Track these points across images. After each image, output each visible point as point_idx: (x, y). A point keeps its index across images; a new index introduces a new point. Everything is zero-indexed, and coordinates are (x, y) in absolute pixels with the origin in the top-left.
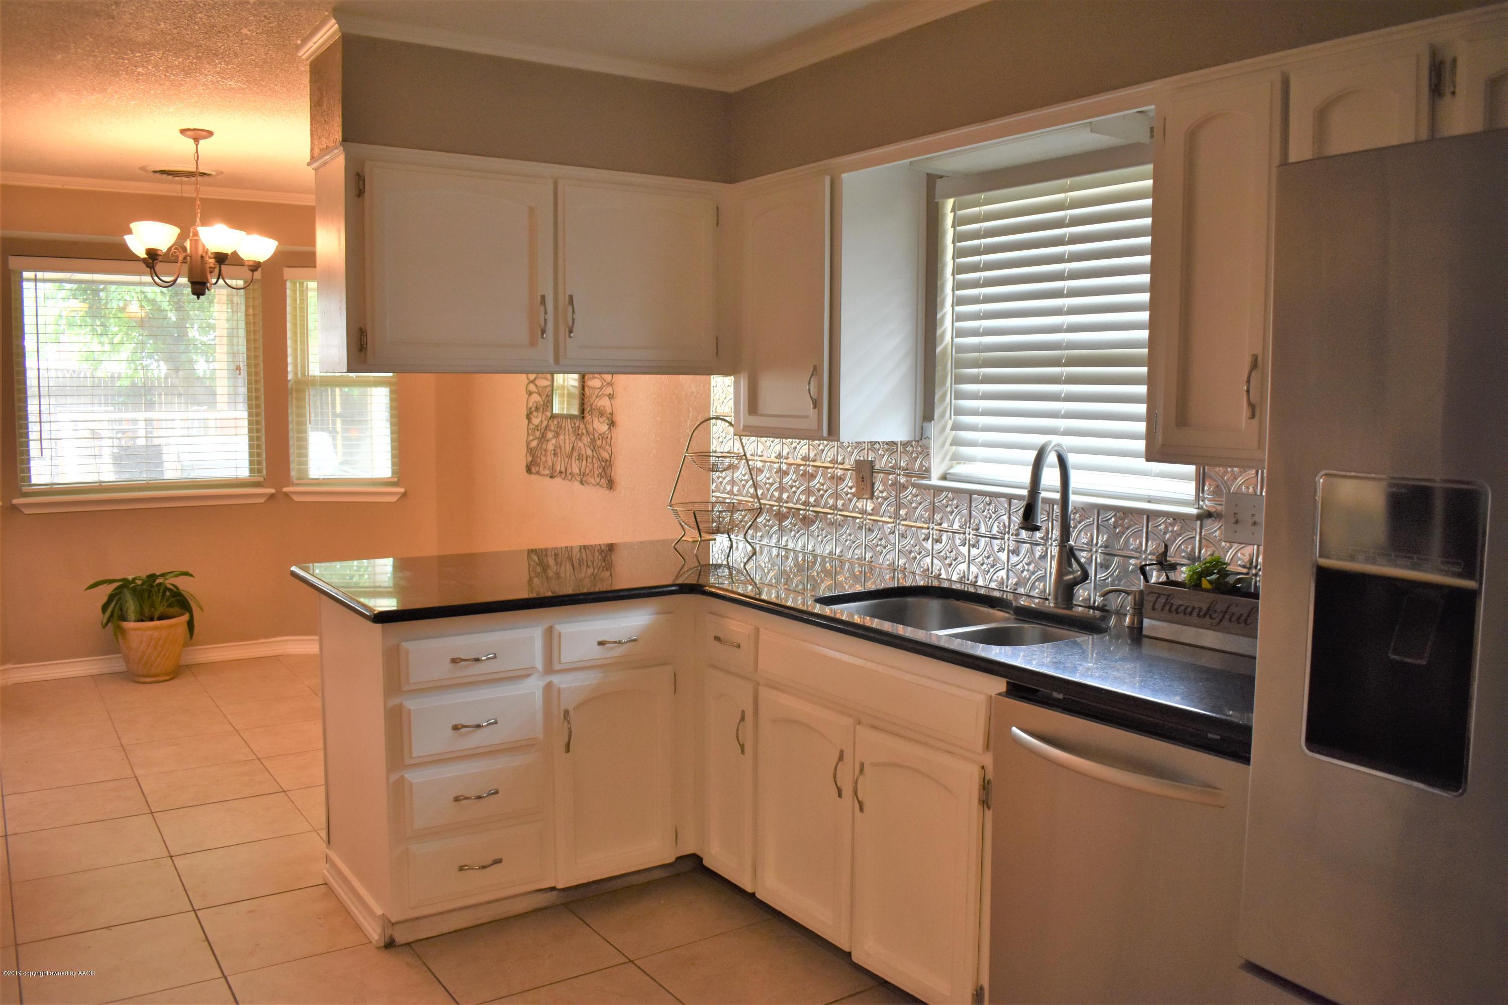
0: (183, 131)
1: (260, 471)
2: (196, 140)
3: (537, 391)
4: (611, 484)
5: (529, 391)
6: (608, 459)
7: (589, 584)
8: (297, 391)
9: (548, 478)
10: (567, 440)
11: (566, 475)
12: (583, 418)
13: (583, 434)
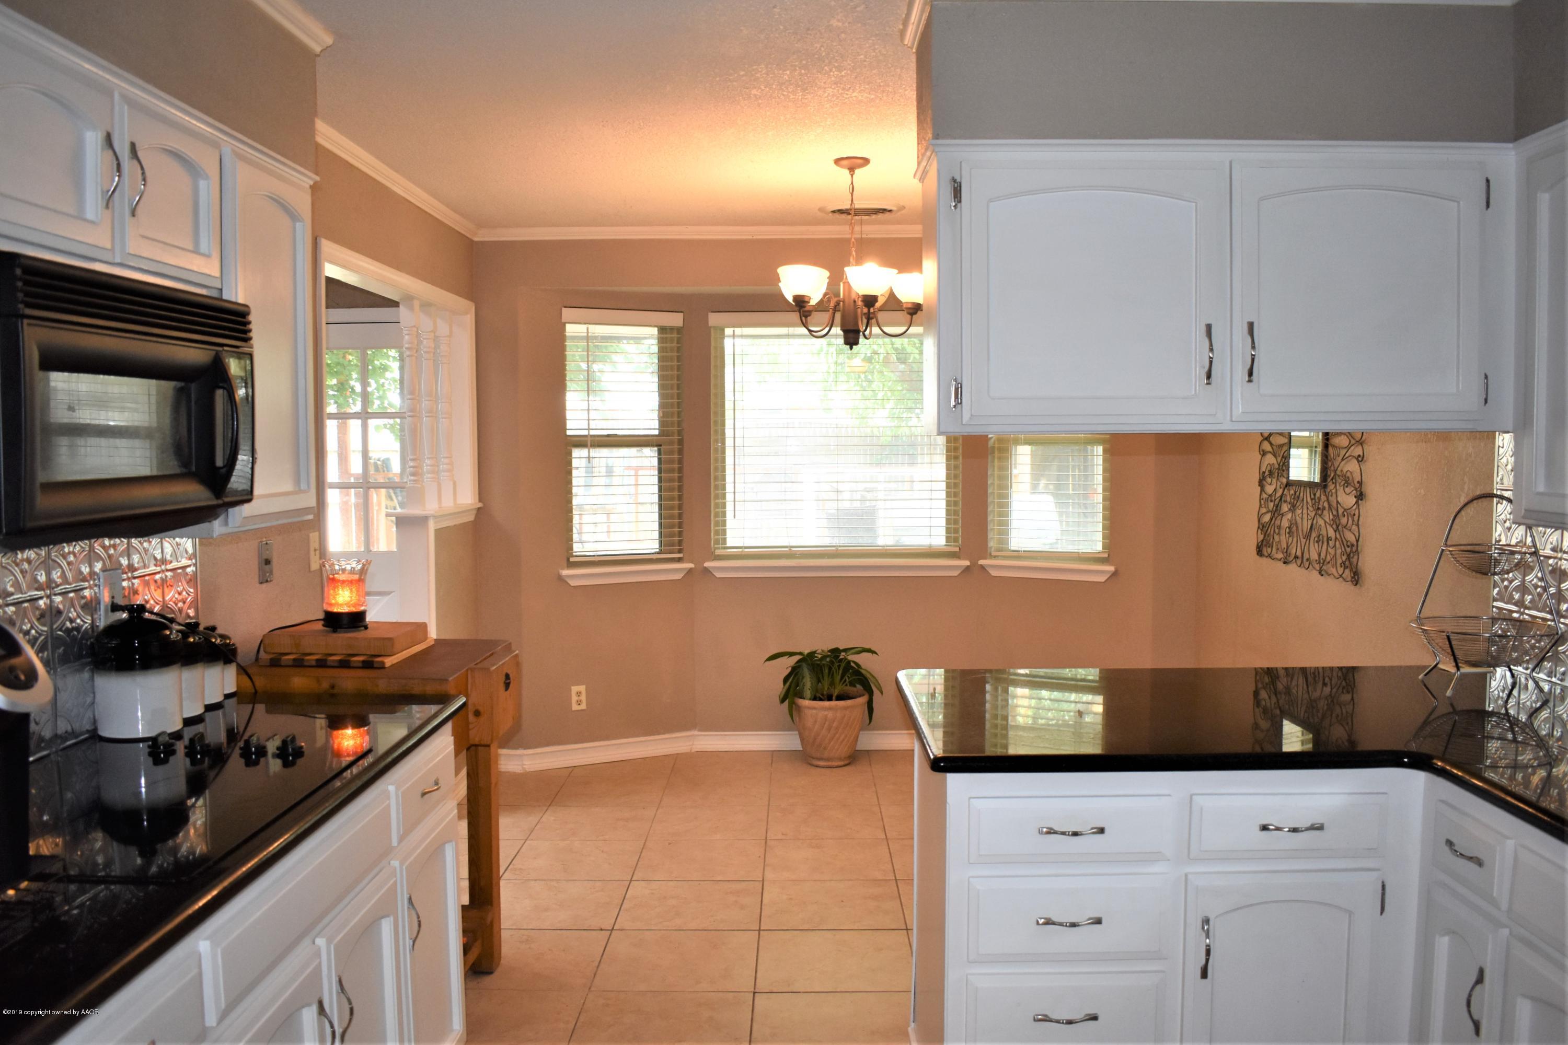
0: (838, 161)
1: (956, 540)
2: (852, 170)
3: (1271, 450)
4: (1356, 578)
5: (1263, 451)
6: (1355, 543)
7: (1325, 708)
8: (1000, 450)
9: (1281, 564)
10: (1304, 517)
11: (1302, 562)
12: (1325, 487)
13: (1324, 508)
